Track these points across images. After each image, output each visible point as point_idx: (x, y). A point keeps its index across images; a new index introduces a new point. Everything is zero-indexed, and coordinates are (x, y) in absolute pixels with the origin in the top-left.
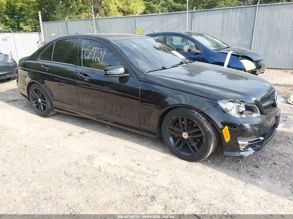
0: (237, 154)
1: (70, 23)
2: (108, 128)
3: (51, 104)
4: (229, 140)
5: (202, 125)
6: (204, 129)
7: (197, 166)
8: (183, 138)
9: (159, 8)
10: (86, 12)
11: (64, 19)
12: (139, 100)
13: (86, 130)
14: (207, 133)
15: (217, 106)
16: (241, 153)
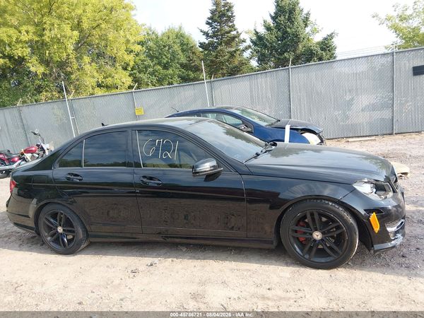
0: (389, 245)
1: (25, 110)
2: (184, 250)
3: (86, 231)
4: (378, 229)
5: (341, 217)
6: (345, 222)
7: (341, 273)
8: (315, 240)
9: (148, 78)
10: (47, 91)
11: (16, 105)
12: (244, 199)
13: (156, 260)
14: (349, 227)
15: (354, 191)
16: (393, 242)
